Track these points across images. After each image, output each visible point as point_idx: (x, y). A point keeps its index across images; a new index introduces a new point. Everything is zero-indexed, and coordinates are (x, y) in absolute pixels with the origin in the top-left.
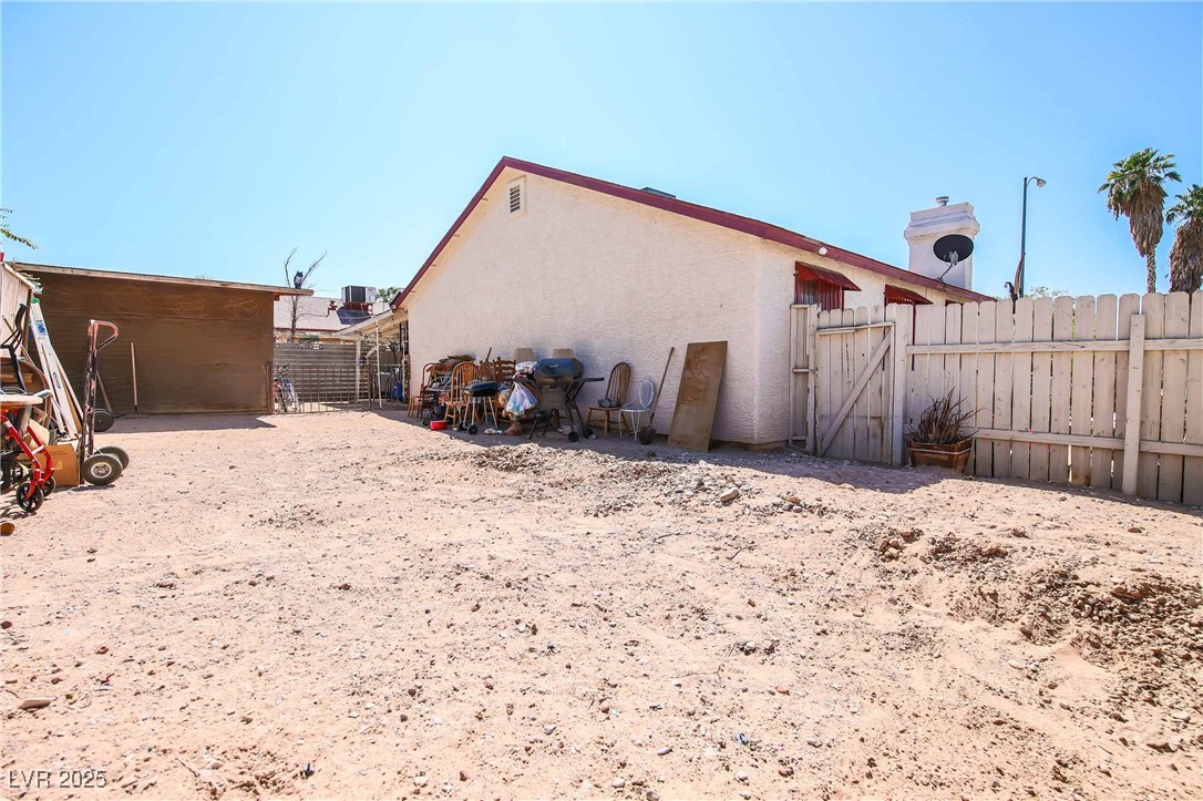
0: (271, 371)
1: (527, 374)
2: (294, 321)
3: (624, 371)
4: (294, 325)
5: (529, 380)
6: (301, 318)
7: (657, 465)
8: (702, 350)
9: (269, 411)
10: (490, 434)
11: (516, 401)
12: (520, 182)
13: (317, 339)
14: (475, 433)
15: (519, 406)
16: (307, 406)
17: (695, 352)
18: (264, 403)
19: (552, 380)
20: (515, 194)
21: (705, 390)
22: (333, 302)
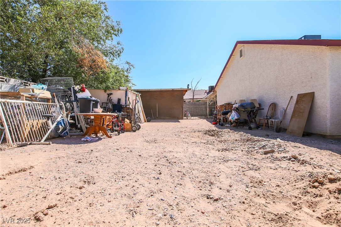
0: (183, 109)
1: (236, 108)
2: (193, 96)
3: (274, 106)
4: (193, 98)
5: (237, 109)
6: (195, 96)
7: (256, 138)
8: (304, 96)
9: (182, 119)
10: (227, 126)
11: (233, 116)
12: (242, 48)
13: (200, 101)
14: (223, 126)
15: (233, 118)
16: (192, 118)
17: (300, 97)
18: (181, 117)
19: (243, 110)
20: (241, 51)
21: (303, 112)
22: (206, 91)
